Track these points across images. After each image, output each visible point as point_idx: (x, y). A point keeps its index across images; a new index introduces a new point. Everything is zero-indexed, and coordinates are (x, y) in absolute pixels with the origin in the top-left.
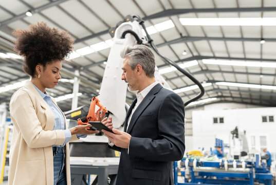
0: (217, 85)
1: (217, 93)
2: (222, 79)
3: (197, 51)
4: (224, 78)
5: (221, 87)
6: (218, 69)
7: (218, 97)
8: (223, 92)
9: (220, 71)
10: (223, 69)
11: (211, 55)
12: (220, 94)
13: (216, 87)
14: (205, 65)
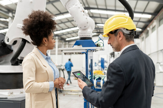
0: (98, 26)
1: (97, 30)
2: (101, 22)
3: (88, 4)
4: (102, 22)
5: (99, 27)
6: (99, 16)
7: (97, 33)
8: (101, 30)
9: (101, 17)
10: (102, 16)
11: (96, 7)
12: (98, 31)
13: (97, 27)
14: (92, 13)
